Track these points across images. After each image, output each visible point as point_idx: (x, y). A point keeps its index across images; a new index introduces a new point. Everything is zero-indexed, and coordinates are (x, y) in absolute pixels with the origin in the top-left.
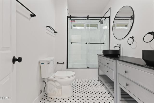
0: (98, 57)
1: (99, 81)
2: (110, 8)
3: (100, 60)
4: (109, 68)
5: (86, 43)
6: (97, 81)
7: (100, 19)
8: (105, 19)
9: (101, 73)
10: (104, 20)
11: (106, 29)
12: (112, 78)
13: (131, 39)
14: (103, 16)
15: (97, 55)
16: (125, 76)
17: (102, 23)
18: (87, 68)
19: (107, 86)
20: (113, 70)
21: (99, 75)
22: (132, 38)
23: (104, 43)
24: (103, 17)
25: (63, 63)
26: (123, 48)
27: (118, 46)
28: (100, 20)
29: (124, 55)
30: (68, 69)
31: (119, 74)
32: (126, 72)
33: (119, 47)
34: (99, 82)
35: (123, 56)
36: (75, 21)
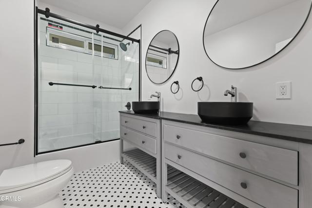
0: (121, 116)
1: (122, 165)
2: (140, 26)
3: (126, 122)
4: (146, 134)
5: (94, 87)
6: (119, 166)
7: (121, 39)
8: (133, 43)
9: (127, 147)
10: (129, 44)
11: (133, 63)
12: (153, 151)
13: (175, 84)
14: (126, 35)
15: (119, 113)
16: (177, 144)
17: (124, 48)
18: (97, 143)
19: (142, 169)
20: (155, 138)
21: (122, 152)
22: (177, 83)
23: (130, 89)
24: (127, 38)
25: (21, 141)
26: (163, 99)
27: (156, 94)
28: (120, 41)
29: (165, 111)
30: (39, 155)
31: (166, 142)
32: (178, 137)
33: (158, 97)
34: (124, 166)
35: (163, 112)
36: (61, 28)
